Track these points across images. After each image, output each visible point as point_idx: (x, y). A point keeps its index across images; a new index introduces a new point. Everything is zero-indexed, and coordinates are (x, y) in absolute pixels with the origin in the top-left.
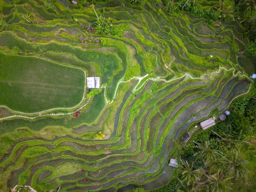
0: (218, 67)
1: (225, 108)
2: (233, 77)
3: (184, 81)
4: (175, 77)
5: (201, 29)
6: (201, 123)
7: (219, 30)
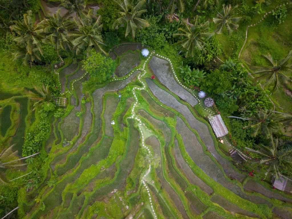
0: (132, 122)
1: (193, 95)
2: (147, 90)
3: (154, 186)
4: (148, 207)
5: (69, 127)
6: (218, 137)
7: (72, 100)
